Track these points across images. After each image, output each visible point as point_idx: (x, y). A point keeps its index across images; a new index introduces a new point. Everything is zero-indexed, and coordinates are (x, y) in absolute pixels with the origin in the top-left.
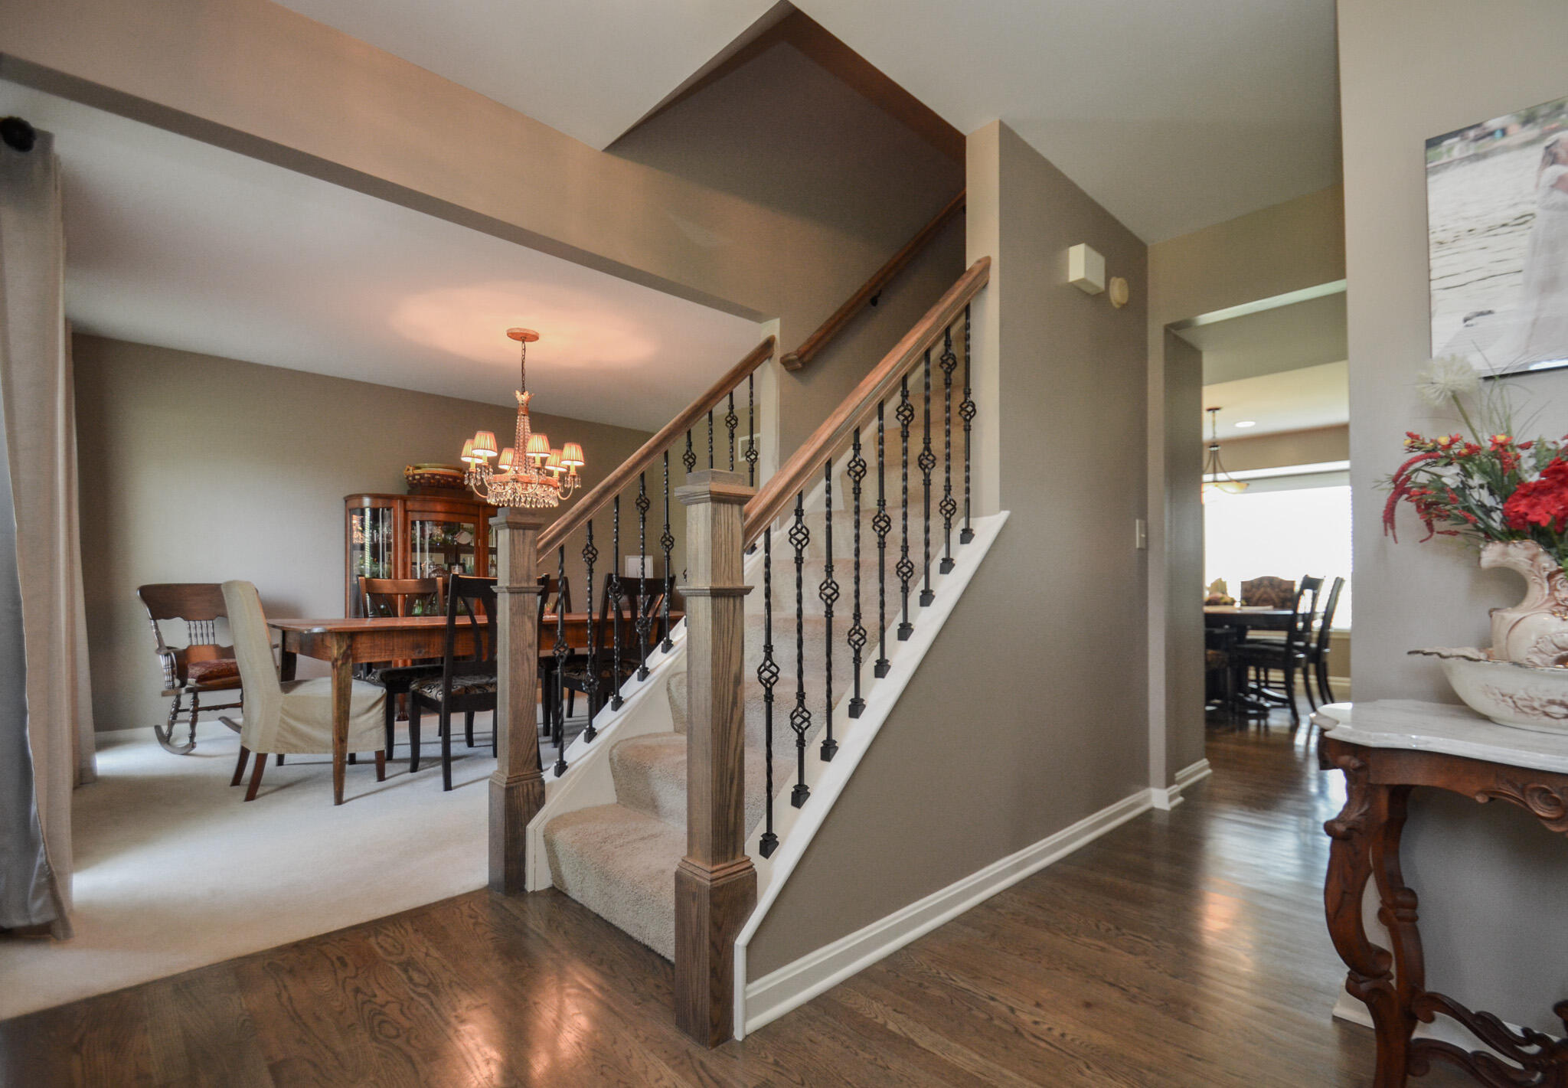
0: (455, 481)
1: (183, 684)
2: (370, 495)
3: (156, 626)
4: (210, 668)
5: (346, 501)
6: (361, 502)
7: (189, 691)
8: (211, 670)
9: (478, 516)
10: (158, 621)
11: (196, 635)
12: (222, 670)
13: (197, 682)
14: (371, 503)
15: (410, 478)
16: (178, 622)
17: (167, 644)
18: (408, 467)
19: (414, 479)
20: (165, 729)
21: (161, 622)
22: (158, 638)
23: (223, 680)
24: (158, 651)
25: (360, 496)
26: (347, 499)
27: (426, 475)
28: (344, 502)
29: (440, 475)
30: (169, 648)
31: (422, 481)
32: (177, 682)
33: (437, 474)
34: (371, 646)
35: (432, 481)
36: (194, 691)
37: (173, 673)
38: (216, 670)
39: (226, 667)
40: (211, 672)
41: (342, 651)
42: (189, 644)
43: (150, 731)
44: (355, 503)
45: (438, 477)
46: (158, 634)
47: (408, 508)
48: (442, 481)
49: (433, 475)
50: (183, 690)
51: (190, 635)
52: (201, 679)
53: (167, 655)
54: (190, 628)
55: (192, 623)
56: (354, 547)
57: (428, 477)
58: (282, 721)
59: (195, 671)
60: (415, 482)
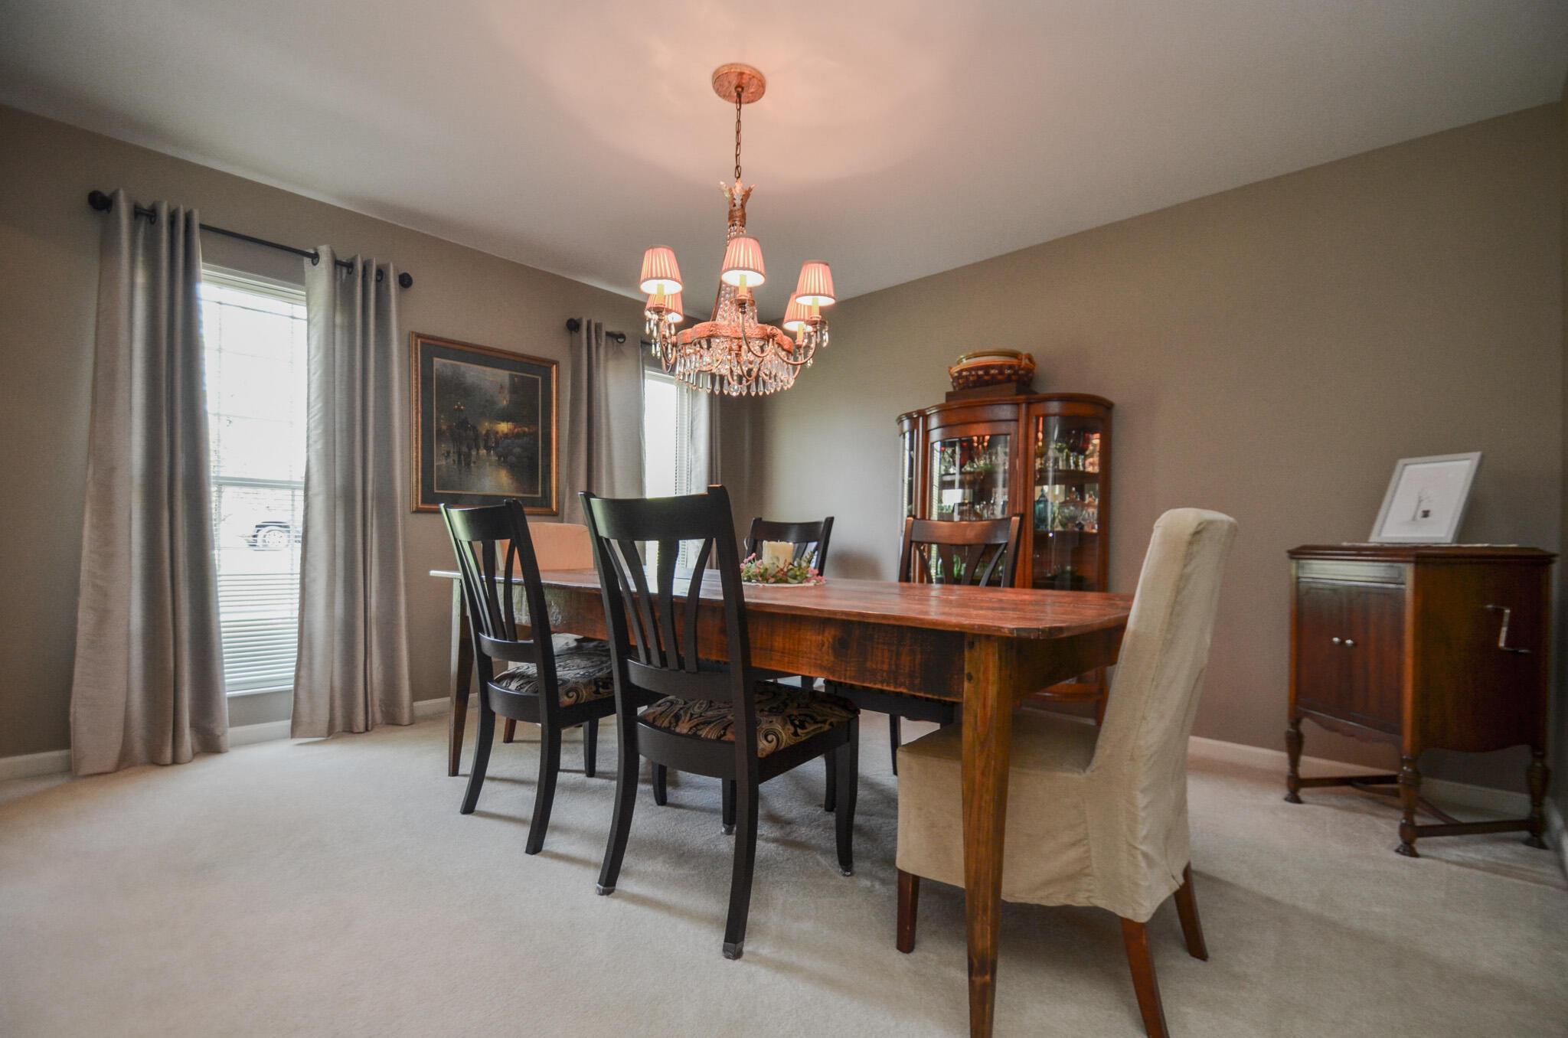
2: (906, 416)
9: (1017, 421)
14: (909, 426)
47: (929, 426)
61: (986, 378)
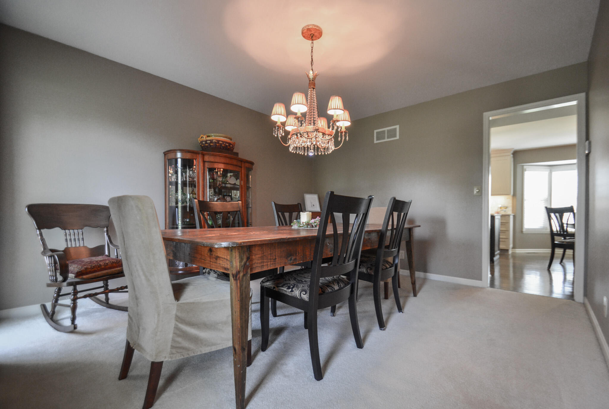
0: (229, 146)
1: (65, 279)
2: (182, 151)
3: (41, 234)
4: (84, 265)
5: (165, 155)
6: (176, 155)
7: (70, 284)
8: (85, 267)
9: (241, 167)
10: (42, 230)
11: (71, 240)
12: (94, 267)
13: (76, 277)
14: (182, 155)
15: (204, 143)
16: (57, 231)
17: (50, 246)
18: (202, 136)
19: (206, 143)
20: (49, 309)
21: (44, 231)
22: (43, 243)
23: (94, 274)
24: (44, 253)
25: (174, 151)
26: (165, 154)
27: (214, 141)
28: (164, 155)
29: (222, 141)
30: (53, 251)
31: (211, 144)
32: (60, 278)
33: (220, 141)
34: (261, 257)
35: (217, 145)
36: (74, 284)
37: (56, 269)
38: (90, 267)
39: (96, 264)
40: (86, 268)
41: (243, 263)
42: (66, 247)
43: (37, 308)
44: (171, 156)
45: (221, 142)
46: (43, 240)
47: (205, 160)
48: (223, 145)
49: (218, 141)
50: (65, 284)
51: (66, 240)
52: (78, 274)
53: (51, 256)
54: (66, 235)
55: (67, 231)
56: (171, 183)
57: (215, 142)
58: (176, 328)
59: (73, 268)
60: (206, 145)
61: (228, 147)
